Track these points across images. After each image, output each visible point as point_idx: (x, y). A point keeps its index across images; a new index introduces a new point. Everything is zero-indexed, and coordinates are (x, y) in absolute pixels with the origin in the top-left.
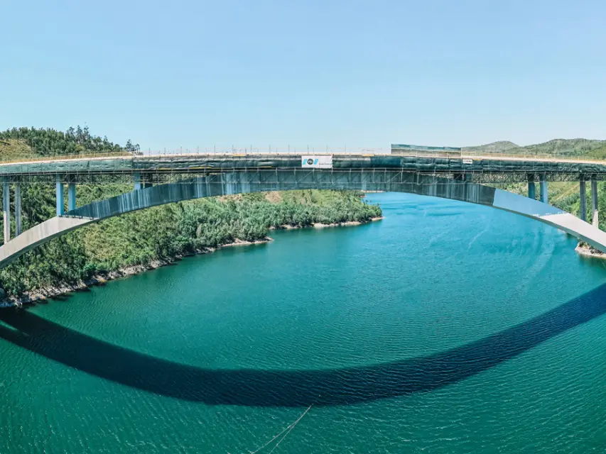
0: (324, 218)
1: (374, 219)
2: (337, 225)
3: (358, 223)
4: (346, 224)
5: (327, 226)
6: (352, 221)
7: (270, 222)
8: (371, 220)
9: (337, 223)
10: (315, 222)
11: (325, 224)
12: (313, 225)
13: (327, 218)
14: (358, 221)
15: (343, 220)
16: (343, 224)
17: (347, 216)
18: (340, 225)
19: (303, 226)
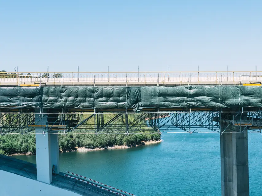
0: (89, 141)
1: (147, 143)
2: (103, 149)
3: (127, 147)
4: (113, 148)
5: (91, 150)
6: (120, 145)
7: (27, 147)
8: (144, 144)
9: (103, 146)
10: (79, 146)
11: (89, 148)
12: (76, 149)
13: (92, 142)
14: (127, 145)
15: (111, 144)
16: (109, 148)
17: (116, 140)
18: (106, 149)
19: (64, 150)
